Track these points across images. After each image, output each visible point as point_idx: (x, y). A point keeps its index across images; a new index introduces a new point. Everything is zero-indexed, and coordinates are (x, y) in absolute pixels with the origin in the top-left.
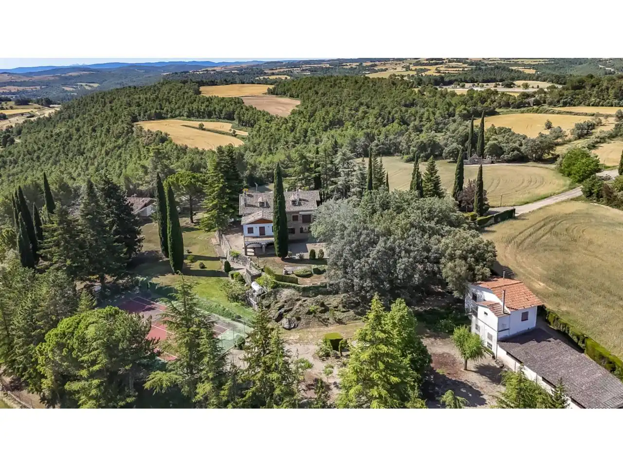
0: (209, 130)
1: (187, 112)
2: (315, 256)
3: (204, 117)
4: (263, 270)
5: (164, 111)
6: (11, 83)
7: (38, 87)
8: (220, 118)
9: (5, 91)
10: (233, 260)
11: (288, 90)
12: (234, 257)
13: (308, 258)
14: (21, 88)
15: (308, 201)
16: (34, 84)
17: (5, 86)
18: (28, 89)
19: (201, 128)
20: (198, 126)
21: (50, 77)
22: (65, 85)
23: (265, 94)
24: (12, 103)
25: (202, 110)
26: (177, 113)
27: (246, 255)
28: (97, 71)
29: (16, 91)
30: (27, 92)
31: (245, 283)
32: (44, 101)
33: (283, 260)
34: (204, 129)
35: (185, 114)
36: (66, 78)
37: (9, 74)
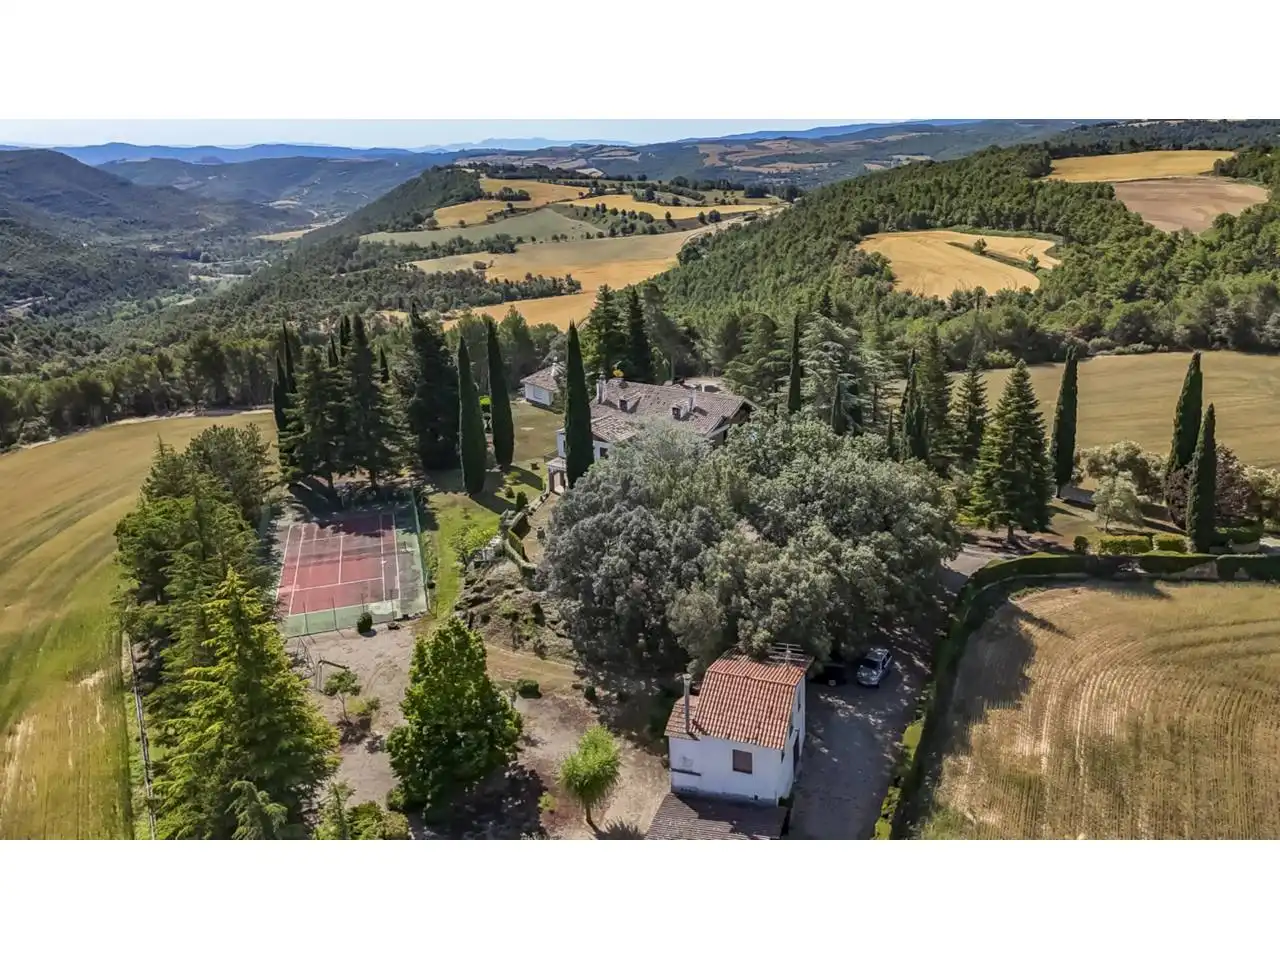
0: (992, 256)
1: (978, 215)
3: (1006, 227)
5: (935, 212)
6: (785, 157)
7: (825, 165)
8: (1040, 230)
9: (771, 170)
11: (1263, 166)
14: (796, 167)
16: (819, 158)
17: (775, 162)
18: (808, 167)
19: (979, 249)
20: (972, 245)
21: (850, 145)
22: (869, 160)
23: (1207, 173)
24: (739, 195)
25: (1006, 212)
26: (957, 216)
28: (940, 129)
29: (788, 171)
30: (805, 173)
32: (785, 192)
34: (983, 254)
35: (971, 219)
36: (876, 147)
37: (792, 140)
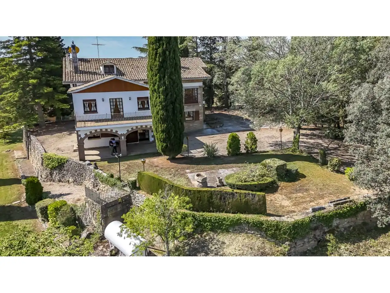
2: (239, 148)
4: (134, 186)
10: (50, 178)
12: (53, 168)
13: (226, 153)
15: (188, 68)
27: (82, 159)
31: (83, 227)
33: (173, 160)
